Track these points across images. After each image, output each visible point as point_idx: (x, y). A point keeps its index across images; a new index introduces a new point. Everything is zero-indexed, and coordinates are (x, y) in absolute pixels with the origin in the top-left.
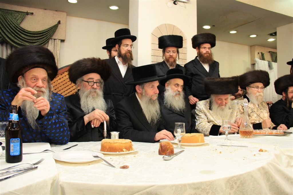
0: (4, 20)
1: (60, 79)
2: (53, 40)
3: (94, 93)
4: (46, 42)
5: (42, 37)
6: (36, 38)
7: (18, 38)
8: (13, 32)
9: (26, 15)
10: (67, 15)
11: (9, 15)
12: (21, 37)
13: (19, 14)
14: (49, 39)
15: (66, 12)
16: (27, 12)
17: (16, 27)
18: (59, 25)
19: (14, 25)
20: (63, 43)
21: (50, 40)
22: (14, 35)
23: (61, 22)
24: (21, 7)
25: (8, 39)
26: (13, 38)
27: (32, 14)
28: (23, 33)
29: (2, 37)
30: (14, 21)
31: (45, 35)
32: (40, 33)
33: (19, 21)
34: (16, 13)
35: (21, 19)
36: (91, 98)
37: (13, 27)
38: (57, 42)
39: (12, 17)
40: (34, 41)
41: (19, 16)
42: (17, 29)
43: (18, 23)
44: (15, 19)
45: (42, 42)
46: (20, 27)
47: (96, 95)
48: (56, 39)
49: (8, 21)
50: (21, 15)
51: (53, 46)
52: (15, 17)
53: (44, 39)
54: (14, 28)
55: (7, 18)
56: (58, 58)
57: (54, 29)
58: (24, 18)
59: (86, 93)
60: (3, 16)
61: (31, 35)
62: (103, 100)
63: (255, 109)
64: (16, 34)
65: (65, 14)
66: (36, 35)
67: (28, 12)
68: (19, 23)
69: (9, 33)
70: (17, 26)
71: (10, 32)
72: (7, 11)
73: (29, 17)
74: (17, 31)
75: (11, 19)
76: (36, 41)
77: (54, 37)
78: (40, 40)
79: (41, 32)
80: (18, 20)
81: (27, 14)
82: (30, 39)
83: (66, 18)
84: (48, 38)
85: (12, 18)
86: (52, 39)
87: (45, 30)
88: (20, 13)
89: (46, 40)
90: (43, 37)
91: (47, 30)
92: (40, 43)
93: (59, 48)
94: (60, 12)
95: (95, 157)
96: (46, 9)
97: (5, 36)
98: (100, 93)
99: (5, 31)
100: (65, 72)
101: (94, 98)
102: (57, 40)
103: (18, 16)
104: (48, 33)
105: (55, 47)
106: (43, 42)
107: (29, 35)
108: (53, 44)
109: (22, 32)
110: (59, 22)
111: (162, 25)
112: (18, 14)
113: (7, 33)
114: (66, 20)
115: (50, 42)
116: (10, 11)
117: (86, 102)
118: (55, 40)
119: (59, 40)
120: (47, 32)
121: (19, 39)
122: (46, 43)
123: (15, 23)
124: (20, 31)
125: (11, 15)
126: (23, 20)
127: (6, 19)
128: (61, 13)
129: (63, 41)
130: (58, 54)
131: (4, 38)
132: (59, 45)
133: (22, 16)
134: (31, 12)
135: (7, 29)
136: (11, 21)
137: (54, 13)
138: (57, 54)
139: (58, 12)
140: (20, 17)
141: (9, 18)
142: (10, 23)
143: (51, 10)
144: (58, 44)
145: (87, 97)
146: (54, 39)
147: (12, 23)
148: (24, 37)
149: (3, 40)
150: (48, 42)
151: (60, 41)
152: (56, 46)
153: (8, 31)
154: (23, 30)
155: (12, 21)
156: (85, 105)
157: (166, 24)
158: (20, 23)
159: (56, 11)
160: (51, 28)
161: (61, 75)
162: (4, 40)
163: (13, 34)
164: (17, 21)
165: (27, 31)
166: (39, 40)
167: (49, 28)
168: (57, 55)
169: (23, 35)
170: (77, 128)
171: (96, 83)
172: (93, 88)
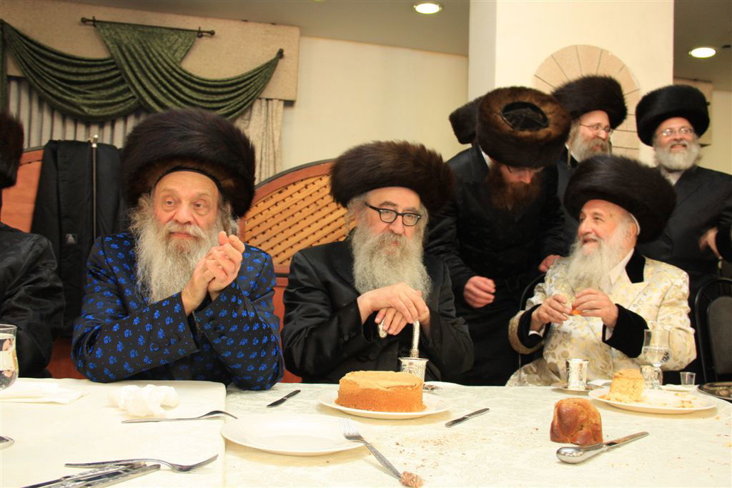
0: (143, 53)
1: (276, 204)
2: (264, 102)
3: (393, 247)
4: (246, 107)
5: (236, 94)
6: (221, 97)
7: (174, 99)
8: (165, 82)
9: (197, 39)
10: (302, 35)
11: (157, 39)
12: (182, 96)
13: (180, 36)
14: (252, 98)
15: (299, 27)
16: (197, 29)
17: (170, 70)
18: (281, 61)
19: (165, 65)
20: (289, 111)
21: (255, 100)
22: (165, 91)
23: (285, 53)
24: (186, 18)
25: (151, 102)
26: (162, 99)
27: (212, 33)
28: (189, 83)
29: (137, 97)
30: (167, 54)
31: (244, 89)
32: (229, 82)
33: (177, 55)
34: (172, 33)
35: (183, 48)
37: (163, 70)
38: (275, 108)
39: (162, 45)
40: (215, 105)
41: (180, 40)
42: (174, 73)
43: (175, 59)
44: (170, 48)
45: (235, 108)
46: (181, 69)
47: (398, 253)
48: (271, 99)
49: (153, 54)
50: (185, 38)
51: (263, 117)
52: (168, 44)
53: (240, 99)
54: (165, 73)
55: (149, 48)
56: (276, 149)
57: (266, 72)
58: (191, 46)
60: (141, 43)
61: (208, 89)
64: (171, 88)
65: (296, 31)
66: (220, 90)
67: (202, 29)
68: (179, 60)
69: (154, 85)
70: (174, 66)
71: (156, 82)
72: (150, 30)
73: (205, 42)
74: (173, 80)
75: (159, 49)
76: (221, 105)
77: (266, 94)
78: (231, 102)
79: (234, 81)
80: (176, 51)
81: (200, 34)
82: (205, 99)
83: (299, 41)
84: (250, 98)
85: (161, 47)
86: (260, 99)
87: (243, 76)
88: (182, 34)
89: (246, 101)
90: (239, 95)
91: (250, 76)
92: (231, 110)
93: (279, 124)
94: (282, 27)
95: (349, 438)
96: (246, 21)
97: (144, 94)
99: (144, 81)
100: (289, 185)
102: (275, 102)
103: (177, 40)
104: (251, 82)
105: (270, 119)
106: (238, 106)
107: (203, 88)
108: (264, 112)
109: (185, 81)
110: (281, 54)
111: (566, 49)
112: (177, 37)
113: (148, 86)
114: (299, 46)
115: (257, 106)
116: (158, 31)
117: (368, 270)
118: (270, 102)
119: (280, 100)
120: (248, 82)
121: (178, 102)
122: (246, 110)
123: (168, 60)
124: (181, 78)
125: (161, 39)
126: (188, 50)
127: (148, 51)
128: (287, 28)
129: (289, 104)
130: (277, 139)
131: (142, 98)
132: (280, 115)
133: (186, 41)
134: (209, 30)
135: (150, 75)
136: (160, 55)
137: (268, 31)
138: (273, 138)
139: (278, 26)
140: (182, 45)
141: (156, 46)
142: (158, 61)
143: (260, 22)
144: (276, 113)
146: (267, 100)
147: (161, 60)
148: (190, 94)
149: (139, 103)
150: (251, 106)
151: (282, 103)
152: (272, 117)
153: (152, 82)
154: (189, 76)
155: (162, 54)
157: (576, 47)
158: (182, 59)
159: (273, 24)
160: (258, 69)
161: (280, 192)
162: (142, 103)
163: (162, 89)
164: (174, 54)
165: (197, 78)
166: (228, 103)
167: (254, 71)
168: (273, 141)
169: (187, 91)
170: (340, 333)
171: (402, 215)
172: (392, 232)
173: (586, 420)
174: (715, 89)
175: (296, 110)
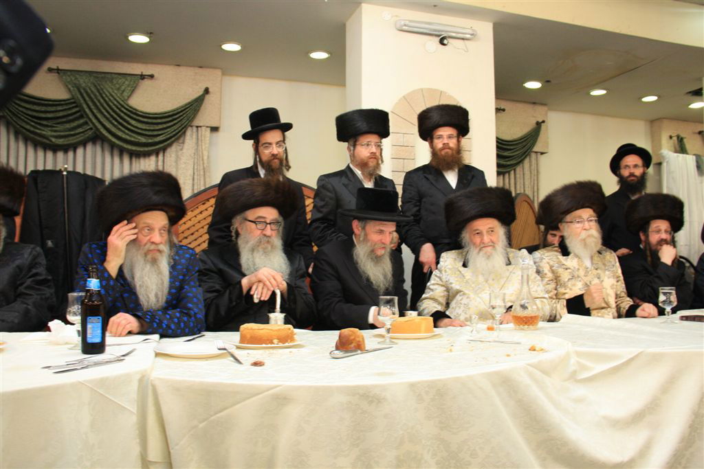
0: (98, 94)
1: (201, 213)
2: (195, 129)
3: (266, 245)
4: (180, 134)
5: (172, 123)
6: (160, 127)
7: (123, 129)
8: (115, 116)
9: (140, 81)
10: (224, 74)
11: (108, 82)
12: (129, 127)
13: (126, 80)
14: (185, 127)
15: (221, 69)
16: (140, 73)
17: (119, 106)
18: (207, 97)
19: (115, 103)
20: (215, 135)
21: (187, 129)
22: (116, 123)
23: (210, 90)
24: (131, 64)
25: (104, 132)
26: (114, 129)
27: (152, 76)
28: (135, 116)
29: (94, 128)
30: (116, 94)
31: (179, 120)
32: (166, 115)
33: (125, 94)
34: (120, 77)
35: (129, 88)
36: (261, 253)
37: (114, 107)
38: (203, 133)
39: (113, 87)
40: (156, 133)
41: (127, 83)
42: (123, 109)
43: (123, 97)
44: (118, 89)
45: (171, 135)
46: (128, 105)
47: (269, 248)
48: (200, 127)
49: (106, 95)
50: (131, 81)
51: (194, 140)
52: (118, 86)
53: (175, 127)
54: (115, 109)
55: (102, 89)
56: (205, 166)
57: (195, 106)
58: (135, 87)
59: (251, 243)
60: (95, 86)
61: (150, 121)
62: (283, 255)
63: (581, 270)
64: (121, 121)
65: (219, 72)
66: (159, 121)
67: (144, 73)
68: (126, 98)
69: (107, 119)
70: (121, 102)
71: (108, 116)
72: (103, 75)
73: (147, 82)
74: (122, 115)
75: (111, 91)
76: (160, 133)
77: (196, 123)
78: (168, 130)
79: (170, 114)
80: (123, 91)
81: (142, 77)
82: (148, 128)
83: (221, 80)
84: (183, 126)
85: (112, 89)
86: (192, 126)
87: (177, 109)
88: (129, 78)
89: (180, 129)
90: (174, 125)
91: (183, 109)
92: (168, 136)
93: (207, 146)
94: (208, 70)
95: (219, 349)
96: (178, 65)
97: (99, 126)
98: (278, 242)
99: (99, 116)
100: (211, 198)
101: (265, 252)
102: (203, 128)
103: (124, 83)
104: (184, 114)
105: (200, 142)
106: (174, 133)
107: (145, 120)
108: (194, 136)
109: (132, 115)
110: (207, 91)
111: (414, 92)
112: (124, 80)
113: (103, 120)
114: (221, 84)
115: (189, 132)
116: (109, 76)
117: (251, 260)
118: (199, 128)
119: (207, 127)
120: (181, 114)
121: (127, 131)
122: (180, 136)
123: (118, 99)
124: (129, 113)
125: (112, 82)
126: (134, 90)
127: (101, 92)
128: (211, 70)
129: (215, 129)
130: (205, 158)
131: (97, 129)
132: (208, 139)
133: (132, 83)
134: (150, 74)
135: (103, 111)
136: (111, 95)
137: (196, 73)
138: (203, 157)
139: (204, 69)
140: (128, 86)
141: (108, 88)
142: (110, 99)
143: (191, 66)
144: (205, 137)
145: (253, 250)
146: (197, 127)
147: (112, 99)
148: (136, 125)
149: (95, 133)
150: (185, 132)
151: (209, 129)
152: (201, 140)
153: (105, 116)
154: (134, 111)
155: (113, 94)
156: (248, 264)
157: (422, 90)
158: (129, 97)
159: (201, 67)
160: (189, 103)
161: (204, 204)
162: (99, 134)
163: (114, 121)
164: (122, 93)
165: (141, 112)
166: (166, 131)
167: (186, 105)
168: (203, 160)
169: (133, 122)
170: (230, 300)
171: (270, 224)
172: (265, 235)
173: (354, 339)
174: (550, 109)
175: (221, 134)
